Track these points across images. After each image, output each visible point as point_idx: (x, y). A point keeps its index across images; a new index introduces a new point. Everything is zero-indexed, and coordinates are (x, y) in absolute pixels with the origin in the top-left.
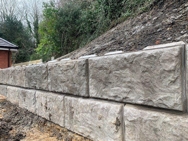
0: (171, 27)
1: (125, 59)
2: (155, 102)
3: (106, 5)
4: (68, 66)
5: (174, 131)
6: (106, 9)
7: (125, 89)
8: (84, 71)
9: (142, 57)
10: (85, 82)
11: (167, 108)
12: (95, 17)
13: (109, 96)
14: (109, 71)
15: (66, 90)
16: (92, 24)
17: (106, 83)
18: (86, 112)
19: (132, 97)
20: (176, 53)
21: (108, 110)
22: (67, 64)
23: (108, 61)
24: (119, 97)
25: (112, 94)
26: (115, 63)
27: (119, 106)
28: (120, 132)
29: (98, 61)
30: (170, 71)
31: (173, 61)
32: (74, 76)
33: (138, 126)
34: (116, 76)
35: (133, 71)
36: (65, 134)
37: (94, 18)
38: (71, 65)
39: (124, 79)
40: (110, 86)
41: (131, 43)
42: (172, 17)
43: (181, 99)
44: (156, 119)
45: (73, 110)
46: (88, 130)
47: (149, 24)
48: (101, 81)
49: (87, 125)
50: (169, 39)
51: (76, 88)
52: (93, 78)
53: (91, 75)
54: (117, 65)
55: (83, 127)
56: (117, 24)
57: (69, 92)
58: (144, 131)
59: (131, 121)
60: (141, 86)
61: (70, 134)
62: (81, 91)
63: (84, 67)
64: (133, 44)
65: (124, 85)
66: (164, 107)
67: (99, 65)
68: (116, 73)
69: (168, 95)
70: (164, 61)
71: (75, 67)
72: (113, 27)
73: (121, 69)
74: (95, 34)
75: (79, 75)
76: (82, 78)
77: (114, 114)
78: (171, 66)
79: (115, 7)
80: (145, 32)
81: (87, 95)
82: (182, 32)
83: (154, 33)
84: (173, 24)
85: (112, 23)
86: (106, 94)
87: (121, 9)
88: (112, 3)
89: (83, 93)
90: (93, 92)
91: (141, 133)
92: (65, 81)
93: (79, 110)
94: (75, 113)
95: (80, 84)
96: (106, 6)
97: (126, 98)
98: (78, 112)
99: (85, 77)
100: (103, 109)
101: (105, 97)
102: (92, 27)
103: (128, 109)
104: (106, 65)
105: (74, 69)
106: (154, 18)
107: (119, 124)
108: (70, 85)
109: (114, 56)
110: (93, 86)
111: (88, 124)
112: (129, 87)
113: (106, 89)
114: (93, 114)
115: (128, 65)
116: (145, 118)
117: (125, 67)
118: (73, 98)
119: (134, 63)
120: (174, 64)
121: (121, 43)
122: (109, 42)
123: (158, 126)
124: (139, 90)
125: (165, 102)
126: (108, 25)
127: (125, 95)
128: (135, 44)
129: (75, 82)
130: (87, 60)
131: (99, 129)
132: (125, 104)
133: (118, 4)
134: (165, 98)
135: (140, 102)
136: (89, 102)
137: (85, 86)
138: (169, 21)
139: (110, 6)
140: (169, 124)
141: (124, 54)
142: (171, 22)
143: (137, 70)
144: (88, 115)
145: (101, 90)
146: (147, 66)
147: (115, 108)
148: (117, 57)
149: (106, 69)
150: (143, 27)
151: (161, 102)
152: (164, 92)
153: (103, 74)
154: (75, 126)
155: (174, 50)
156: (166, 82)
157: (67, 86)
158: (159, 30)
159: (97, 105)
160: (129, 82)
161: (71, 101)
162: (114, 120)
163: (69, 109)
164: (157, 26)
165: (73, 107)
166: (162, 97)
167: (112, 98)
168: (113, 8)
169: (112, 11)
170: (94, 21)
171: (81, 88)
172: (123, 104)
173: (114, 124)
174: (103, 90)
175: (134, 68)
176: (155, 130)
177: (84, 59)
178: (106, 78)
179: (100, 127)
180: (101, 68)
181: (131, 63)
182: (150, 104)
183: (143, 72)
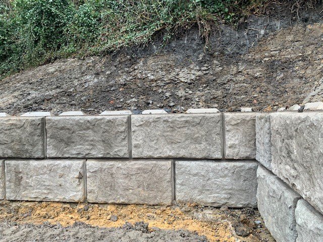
0: (123, 88)
1: (88, 121)
2: (112, 154)
3: (36, 25)
4: (12, 124)
5: (124, 172)
6: (38, 32)
7: (88, 147)
8: (38, 131)
9: (102, 121)
10: (41, 143)
11: (119, 157)
12: (10, 33)
13: (72, 154)
14: (72, 131)
15: (10, 153)
16: (4, 44)
17: (68, 142)
18: (41, 174)
19: (94, 153)
20: (125, 120)
21: (70, 167)
22: (11, 122)
23: (71, 122)
24: (82, 154)
25: (75, 152)
26: (78, 124)
27: (81, 162)
28: (82, 185)
29: (59, 121)
30: (121, 132)
31: (124, 125)
32: (23, 136)
33: (99, 175)
34: (79, 136)
35: (95, 132)
36: (6, 207)
37: (7, 33)
38: (18, 123)
39: (87, 138)
40: (73, 145)
41: (85, 97)
42: (124, 77)
43: (128, 150)
44: (112, 166)
45: (20, 175)
46: (45, 191)
47: (102, 78)
48: (62, 140)
49: (44, 187)
50: (121, 100)
51: (27, 150)
52: (51, 138)
53: (48, 135)
54: (80, 126)
55: (37, 191)
56: (56, 59)
57: (13, 155)
58: (103, 177)
59: (93, 172)
60: (102, 143)
61: (14, 205)
62: (35, 152)
63: (39, 127)
64: (87, 100)
65: (87, 143)
66: (118, 157)
67: (59, 126)
68: (79, 133)
69: (121, 148)
70: (118, 125)
71: (25, 126)
73: (85, 130)
74: (10, 61)
75: (32, 134)
76: (36, 138)
77: (77, 170)
78: (122, 129)
79: (52, 32)
80: (99, 88)
81: (42, 156)
82: (131, 96)
83: (108, 91)
84: (125, 85)
85: (47, 55)
86: (68, 153)
87: (61, 37)
88: (47, 25)
89: (39, 154)
90: (51, 152)
91: (102, 179)
92: (6, 142)
93: (30, 174)
94: (24, 178)
95: (33, 145)
96: (37, 27)
97: (89, 153)
98: (29, 176)
99: (40, 137)
100: (65, 167)
101: (67, 156)
102: (4, 49)
103: (90, 163)
104: (69, 126)
105: (23, 128)
106: (107, 73)
107: (81, 177)
108: (17, 147)
109: (77, 118)
110: (51, 146)
111: (44, 185)
112: (92, 145)
113: (68, 148)
114: (52, 174)
115: (91, 127)
116: (104, 167)
117: (88, 128)
118: (21, 163)
119: (96, 125)
120: (124, 128)
121: (71, 95)
122: (53, 90)
123: (114, 171)
124: (100, 146)
125: (118, 153)
126: (40, 55)
127: (88, 152)
128: (89, 100)
129: (25, 143)
130: (43, 121)
131: (59, 187)
132: (87, 159)
133: (56, 29)
134: (118, 151)
135: (100, 156)
136: (46, 163)
137: (41, 147)
138: (121, 80)
139: (45, 30)
140: (121, 168)
141: (87, 117)
142: (124, 83)
143: (99, 131)
144: (46, 176)
145: (62, 150)
146: (106, 128)
147: (77, 164)
148: (80, 119)
149: (68, 129)
150: (96, 80)
151: (115, 153)
152: (118, 146)
153: (65, 134)
154: (23, 193)
155: (124, 118)
156: (119, 139)
157: (11, 149)
158: (112, 89)
159: (57, 165)
160: (92, 141)
161: (18, 166)
162: (77, 175)
163: (13, 175)
164: (111, 83)
165: (21, 171)
166: (116, 150)
167: (74, 156)
168: (48, 32)
169: (47, 37)
170: (9, 40)
171: (35, 149)
172: (85, 160)
173: (76, 178)
174: (65, 149)
175: (96, 129)
176: (112, 174)
177: (39, 118)
178: (69, 138)
179: (60, 185)
180: (62, 128)
181: (94, 125)
182: (108, 156)
183: (104, 132)
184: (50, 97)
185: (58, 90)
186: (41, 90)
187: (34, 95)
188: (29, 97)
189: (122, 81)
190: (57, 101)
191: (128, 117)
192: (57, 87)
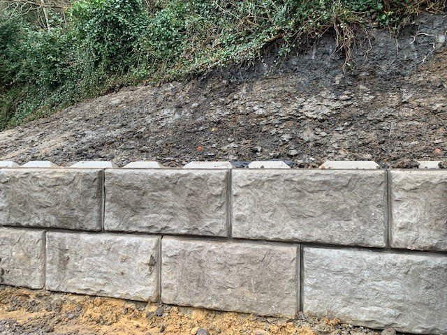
0: (216, 127)
1: (167, 178)
2: (201, 230)
3: (98, 41)
4: (58, 179)
5: (219, 259)
6: (99, 50)
7: (165, 217)
8: (94, 190)
9: (188, 177)
10: (97, 207)
11: (212, 235)
12: (63, 53)
13: (140, 227)
14: (141, 192)
15: (53, 221)
16: (56, 67)
17: (137, 209)
18: (96, 255)
19: (174, 227)
20: (223, 177)
21: (137, 246)
22: (56, 176)
23: (141, 178)
24: (156, 228)
25: (145, 224)
26: (153, 181)
27: (154, 239)
28: (154, 274)
29: (124, 176)
30: (217, 196)
31: (220, 185)
32: (73, 197)
33: (180, 262)
34: (153, 200)
35: (177, 194)
36: (45, 300)
37: (60, 53)
38: (66, 177)
39: (165, 204)
40: (143, 212)
41: (161, 141)
42: (218, 111)
43: (226, 224)
44: (201, 249)
45: (67, 255)
46: (101, 281)
47: (186, 113)
48: (127, 205)
49: (98, 275)
50: (214, 146)
51: (77, 217)
52: (111, 202)
53: (108, 197)
54: (155, 185)
55: (90, 279)
56: (121, 86)
57: (58, 224)
58: (186, 265)
59: (171, 257)
60: (186, 212)
61: (56, 297)
62: (87, 222)
63: (95, 183)
64: (164, 145)
65: (163, 211)
66: (209, 234)
67: (124, 183)
68: (153, 195)
69: (214, 221)
70: (211, 185)
71: (76, 181)
72: (112, 90)
73: (161, 190)
74: (62, 91)
75: (84, 195)
76: (90, 200)
77: (147, 251)
78: (218, 190)
79: (118, 49)
80: (181, 127)
81: (98, 228)
82: (229, 139)
83: (194, 132)
84: (219, 123)
85: (111, 82)
86: (135, 225)
87: (130, 56)
88: (111, 41)
89: (93, 225)
90: (110, 222)
91: (184, 269)
92: (49, 205)
93: (81, 253)
94: (72, 259)
95: (86, 211)
96: (99, 44)
97: (166, 227)
98: (78, 257)
99: (96, 200)
100: (130, 245)
101: (133, 229)
102: (55, 74)
103: (167, 242)
104: (138, 184)
105: (72, 185)
106: (194, 105)
107: (154, 263)
108: (63, 212)
109: (151, 172)
110: (111, 213)
111: (100, 272)
112: (171, 213)
113: (135, 217)
114: (111, 256)
115: (171, 186)
116: (189, 249)
117: (166, 188)
118: (67, 236)
119: (178, 183)
120: (220, 189)
121: (142, 136)
122: (117, 130)
123: (203, 258)
124: (183, 217)
125: (211, 229)
126: (101, 82)
127: (165, 224)
128: (167, 145)
129: (74, 207)
130: (101, 175)
131: (121, 277)
132: (163, 235)
133: (123, 45)
134: (212, 225)
135: (183, 232)
136: (103, 238)
137: (96, 214)
138: (214, 116)
139: (108, 47)
140: (214, 253)
141: (165, 171)
142: (218, 120)
143: (182, 192)
144: (102, 259)
145: (127, 219)
146: (194, 188)
147: (148, 242)
148: (155, 174)
149: (137, 188)
150: (177, 116)
151: (207, 229)
152: (210, 218)
153: (132, 196)
154: (69, 281)
156: (213, 207)
157: (55, 214)
158: (201, 128)
159: (119, 242)
160: (171, 208)
161: (63, 240)
162: (147, 259)
163: (57, 253)
164: (199, 120)
165: (67, 248)
166: (208, 223)
167: (144, 230)
168: (113, 50)
169: (111, 57)
170: (62, 62)
171: (88, 216)
172: (160, 237)
173: (146, 264)
174: (131, 219)
175: (178, 189)
176: (200, 262)
177: (95, 171)
178: (137, 202)
179: (122, 274)
180: (128, 187)
181: (175, 183)
182: (195, 233)
183: (189, 195)
184: (113, 140)
185: (124, 130)
186: (100, 129)
187: (90, 137)
188: (84, 140)
189: (215, 118)
190: (122, 146)
191: (228, 173)
192: (123, 125)
